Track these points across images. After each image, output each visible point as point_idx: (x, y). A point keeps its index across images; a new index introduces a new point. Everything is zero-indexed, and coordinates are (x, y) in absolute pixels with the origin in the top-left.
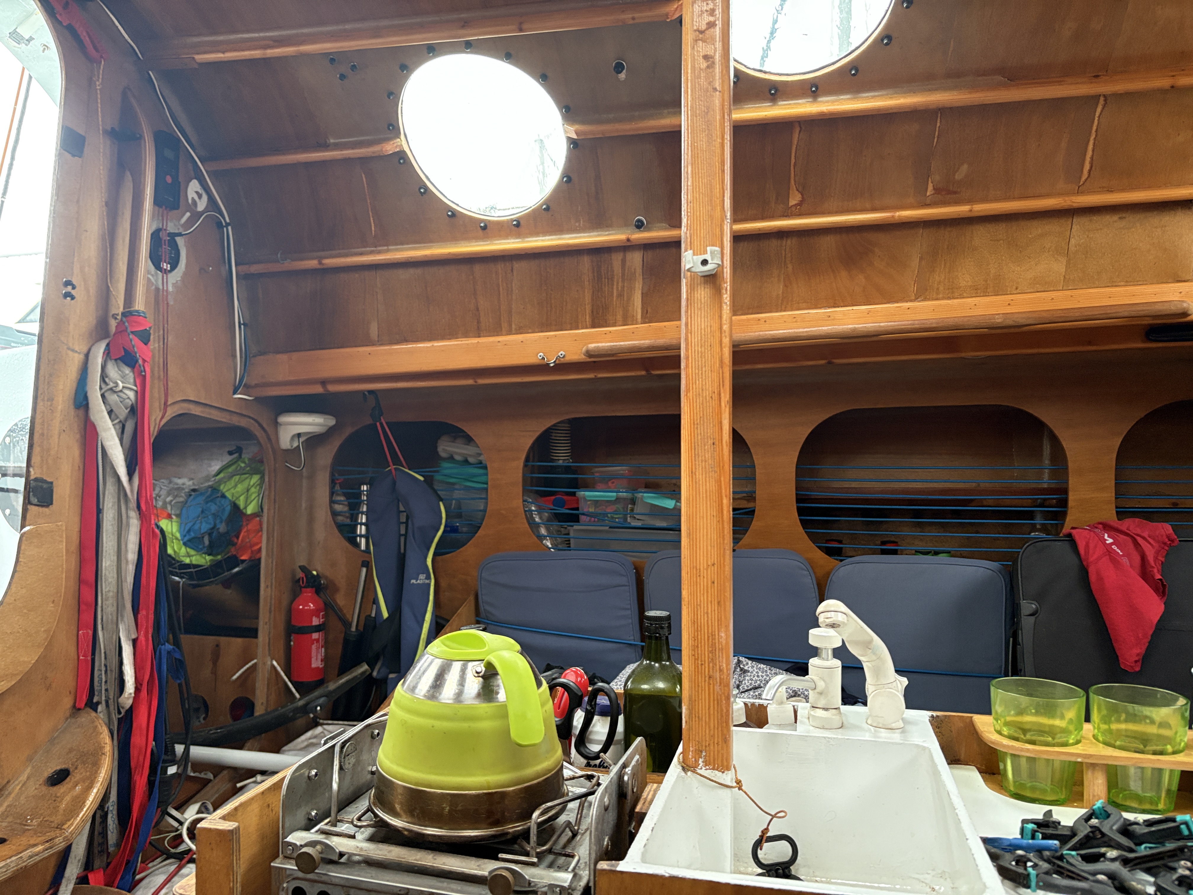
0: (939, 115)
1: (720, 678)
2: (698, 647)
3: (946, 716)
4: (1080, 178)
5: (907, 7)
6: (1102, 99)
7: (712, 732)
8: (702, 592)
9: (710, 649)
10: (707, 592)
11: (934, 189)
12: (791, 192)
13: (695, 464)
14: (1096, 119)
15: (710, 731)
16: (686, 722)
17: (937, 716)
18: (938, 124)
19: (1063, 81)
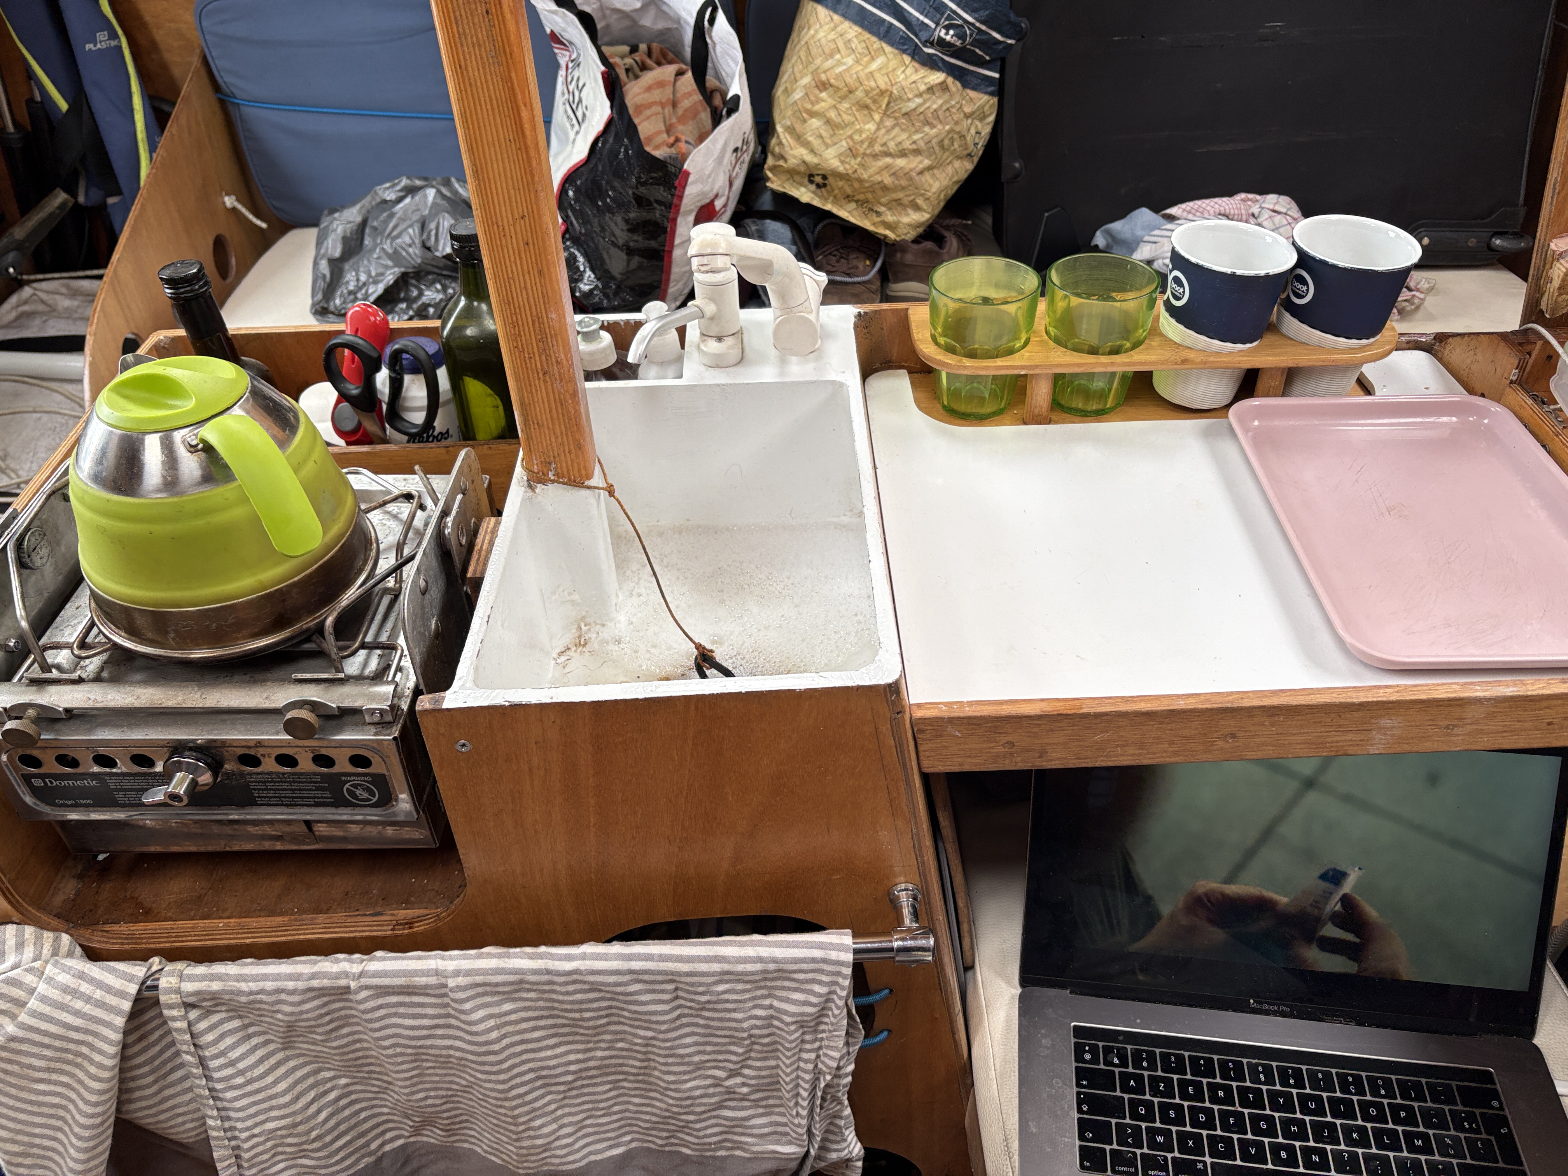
1: (560, 373)
3: (876, 311)
7: (560, 440)
8: (512, 259)
9: (539, 337)
10: (521, 258)
13: (463, 51)
15: (556, 438)
16: (522, 431)
17: (866, 313)
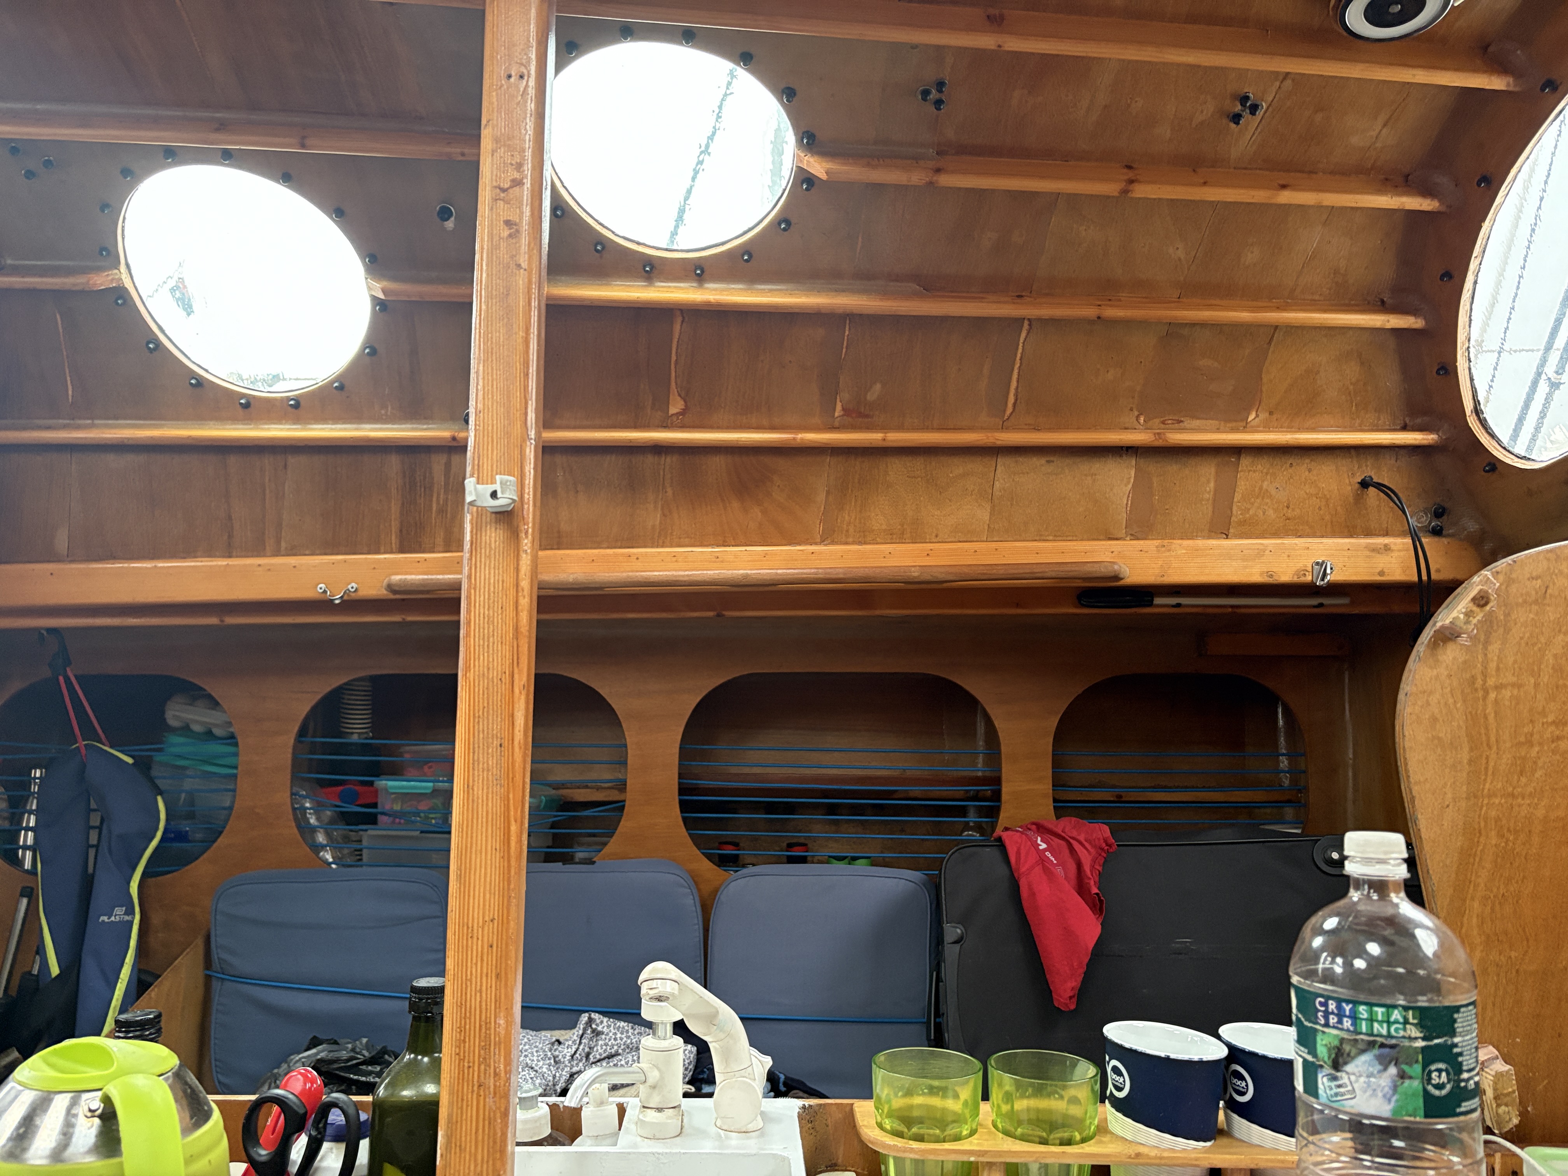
0: (848, 322)
1: (495, 1086)
2: (464, 1041)
3: (821, 1105)
4: (1005, 411)
5: (807, 189)
6: (1026, 323)
8: (474, 961)
9: (483, 1044)
10: (482, 960)
11: (843, 409)
12: (671, 397)
13: (473, 774)
14: (1021, 345)
16: (442, 1155)
17: (810, 1106)
18: (847, 333)
19: (983, 298)
